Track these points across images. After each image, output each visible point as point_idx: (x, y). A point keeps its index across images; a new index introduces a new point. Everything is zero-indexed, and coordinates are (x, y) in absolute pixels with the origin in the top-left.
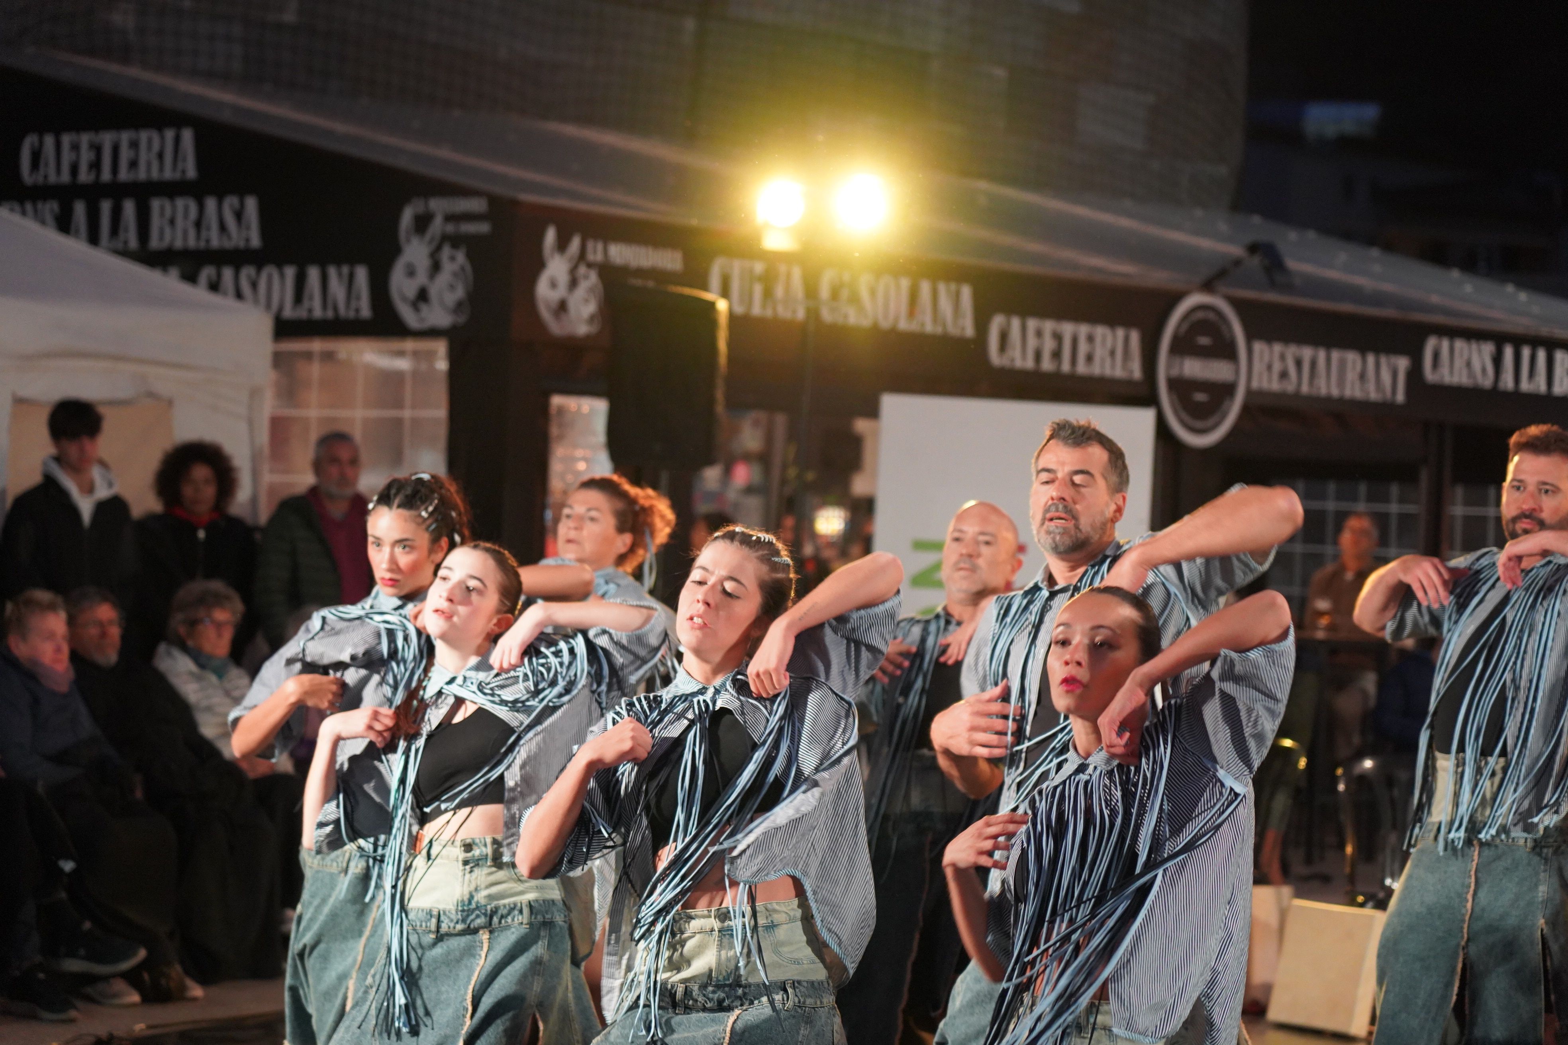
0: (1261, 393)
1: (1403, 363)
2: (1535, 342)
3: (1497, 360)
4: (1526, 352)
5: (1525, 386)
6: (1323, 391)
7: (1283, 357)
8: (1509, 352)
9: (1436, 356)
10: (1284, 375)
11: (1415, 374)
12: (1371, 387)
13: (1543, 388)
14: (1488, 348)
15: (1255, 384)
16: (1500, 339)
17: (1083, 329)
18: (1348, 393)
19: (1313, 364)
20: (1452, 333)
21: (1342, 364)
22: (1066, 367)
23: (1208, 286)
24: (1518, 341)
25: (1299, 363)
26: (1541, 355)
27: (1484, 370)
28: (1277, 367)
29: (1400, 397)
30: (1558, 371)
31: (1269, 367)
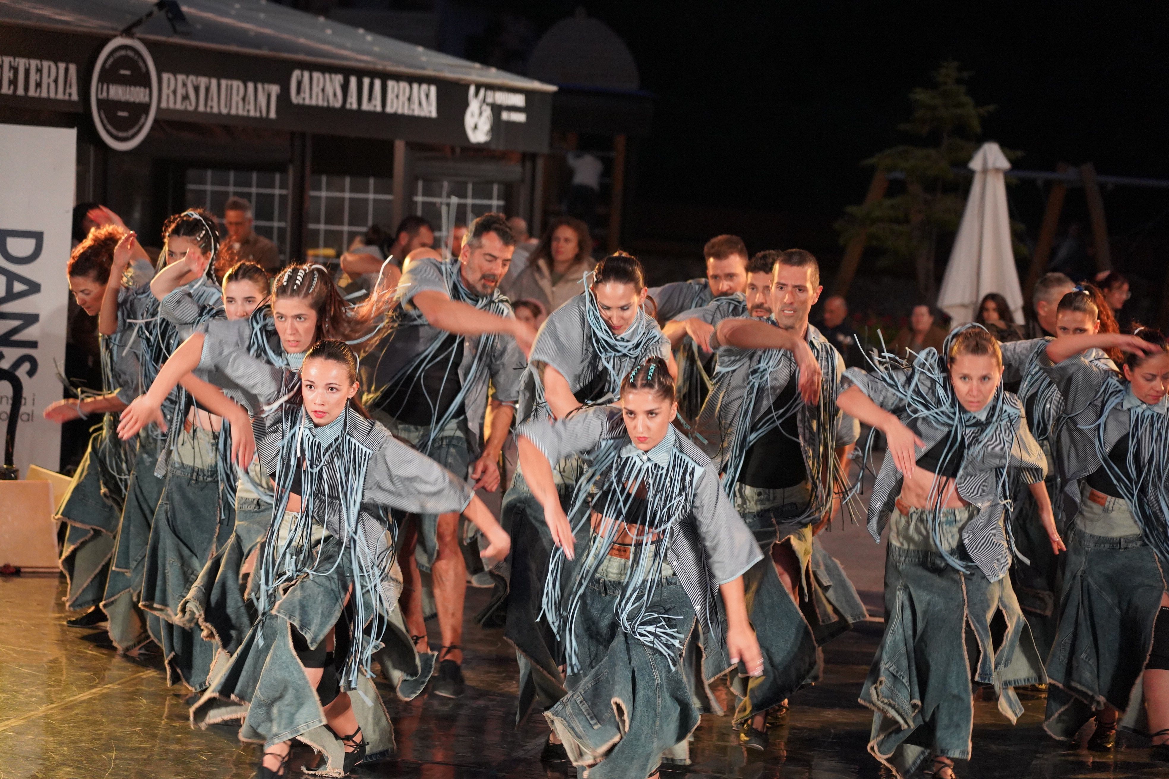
0: (168, 110)
1: (275, 89)
2: (373, 74)
3: (345, 88)
4: (366, 81)
5: (365, 106)
6: (215, 110)
7: (184, 85)
8: (353, 80)
9: (299, 84)
10: (186, 98)
11: (284, 97)
12: (252, 107)
13: (379, 109)
14: (339, 78)
15: (164, 105)
16: (346, 72)
17: (34, 63)
18: (233, 112)
19: (208, 89)
20: (311, 67)
21: (230, 89)
22: (20, 92)
23: (128, 32)
24: (360, 74)
25: (197, 89)
26: (378, 83)
27: (335, 95)
28: (180, 91)
29: (273, 115)
30: (390, 96)
31: (175, 92)
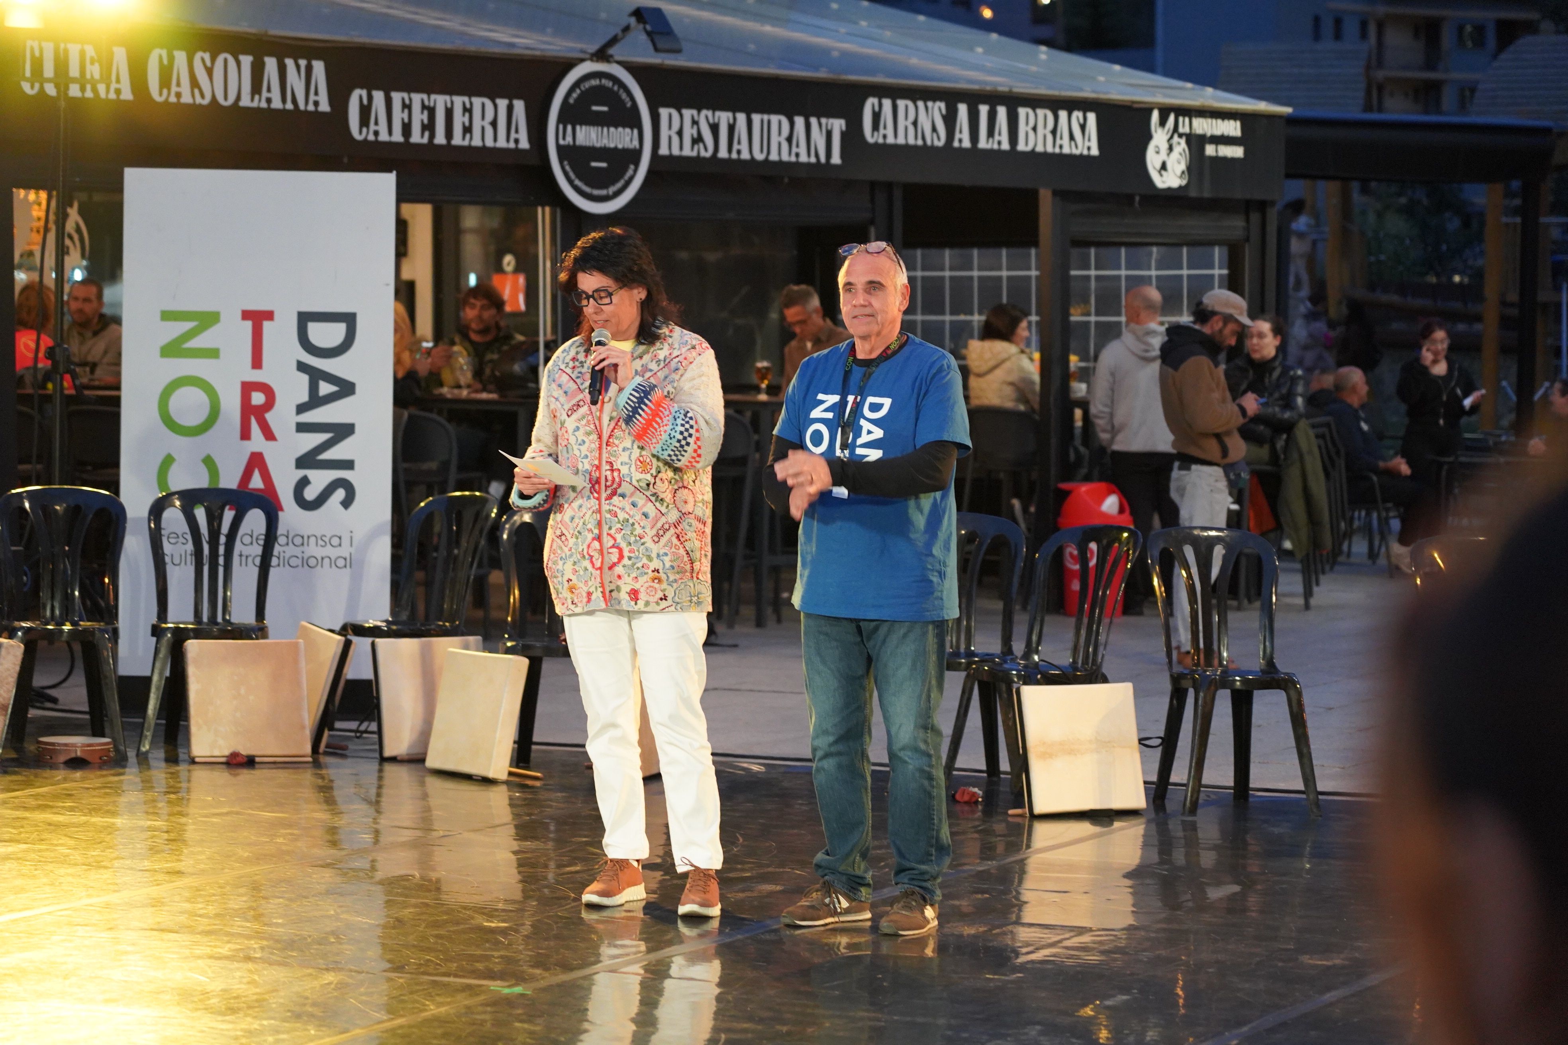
0: (671, 158)
1: (838, 125)
2: (994, 99)
3: (950, 119)
4: (984, 109)
5: (983, 144)
6: (745, 156)
7: (695, 123)
8: (963, 109)
9: (877, 117)
10: (698, 140)
11: (853, 134)
12: (803, 150)
13: (1006, 146)
14: (938, 108)
15: (663, 151)
16: (951, 97)
17: (459, 101)
18: (774, 157)
19: (731, 128)
20: (895, 93)
21: (767, 126)
22: (440, 140)
23: (601, 55)
24: (973, 99)
25: (715, 128)
26: (1002, 112)
27: (934, 129)
28: (689, 132)
29: (836, 159)
30: (1022, 128)
31: (680, 133)
